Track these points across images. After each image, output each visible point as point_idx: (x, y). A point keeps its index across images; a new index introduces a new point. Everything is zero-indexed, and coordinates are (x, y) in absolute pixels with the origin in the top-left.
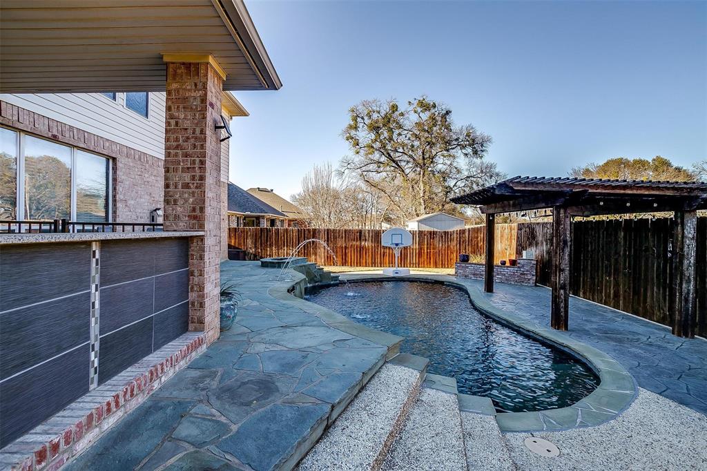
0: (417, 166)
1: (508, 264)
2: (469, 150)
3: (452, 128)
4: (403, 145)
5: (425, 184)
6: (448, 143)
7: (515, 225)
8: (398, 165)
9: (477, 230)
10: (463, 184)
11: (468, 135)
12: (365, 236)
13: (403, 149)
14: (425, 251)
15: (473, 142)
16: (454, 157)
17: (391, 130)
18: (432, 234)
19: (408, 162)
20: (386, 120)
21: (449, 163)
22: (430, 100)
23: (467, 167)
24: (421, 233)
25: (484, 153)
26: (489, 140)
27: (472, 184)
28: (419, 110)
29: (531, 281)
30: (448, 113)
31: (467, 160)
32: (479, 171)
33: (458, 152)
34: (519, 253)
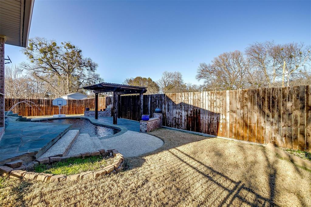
0: (66, 72)
1: (103, 110)
2: (89, 68)
3: (82, 57)
4: (59, 62)
5: (69, 80)
6: (81, 64)
7: (105, 97)
8: (56, 71)
9: (92, 100)
10: (86, 82)
11: (89, 62)
12: (42, 102)
13: (58, 63)
14: (71, 108)
15: (90, 65)
16: (83, 70)
17: (52, 54)
18: (74, 101)
19: (61, 69)
20: (50, 49)
21: (80, 72)
22: (72, 44)
23: (88, 75)
24: (69, 100)
25: (95, 70)
26: (97, 65)
27: (90, 82)
28: (67, 47)
29: (110, 115)
30: (80, 51)
31: (88, 72)
32: (93, 77)
33: (84, 68)
34: (106, 107)
